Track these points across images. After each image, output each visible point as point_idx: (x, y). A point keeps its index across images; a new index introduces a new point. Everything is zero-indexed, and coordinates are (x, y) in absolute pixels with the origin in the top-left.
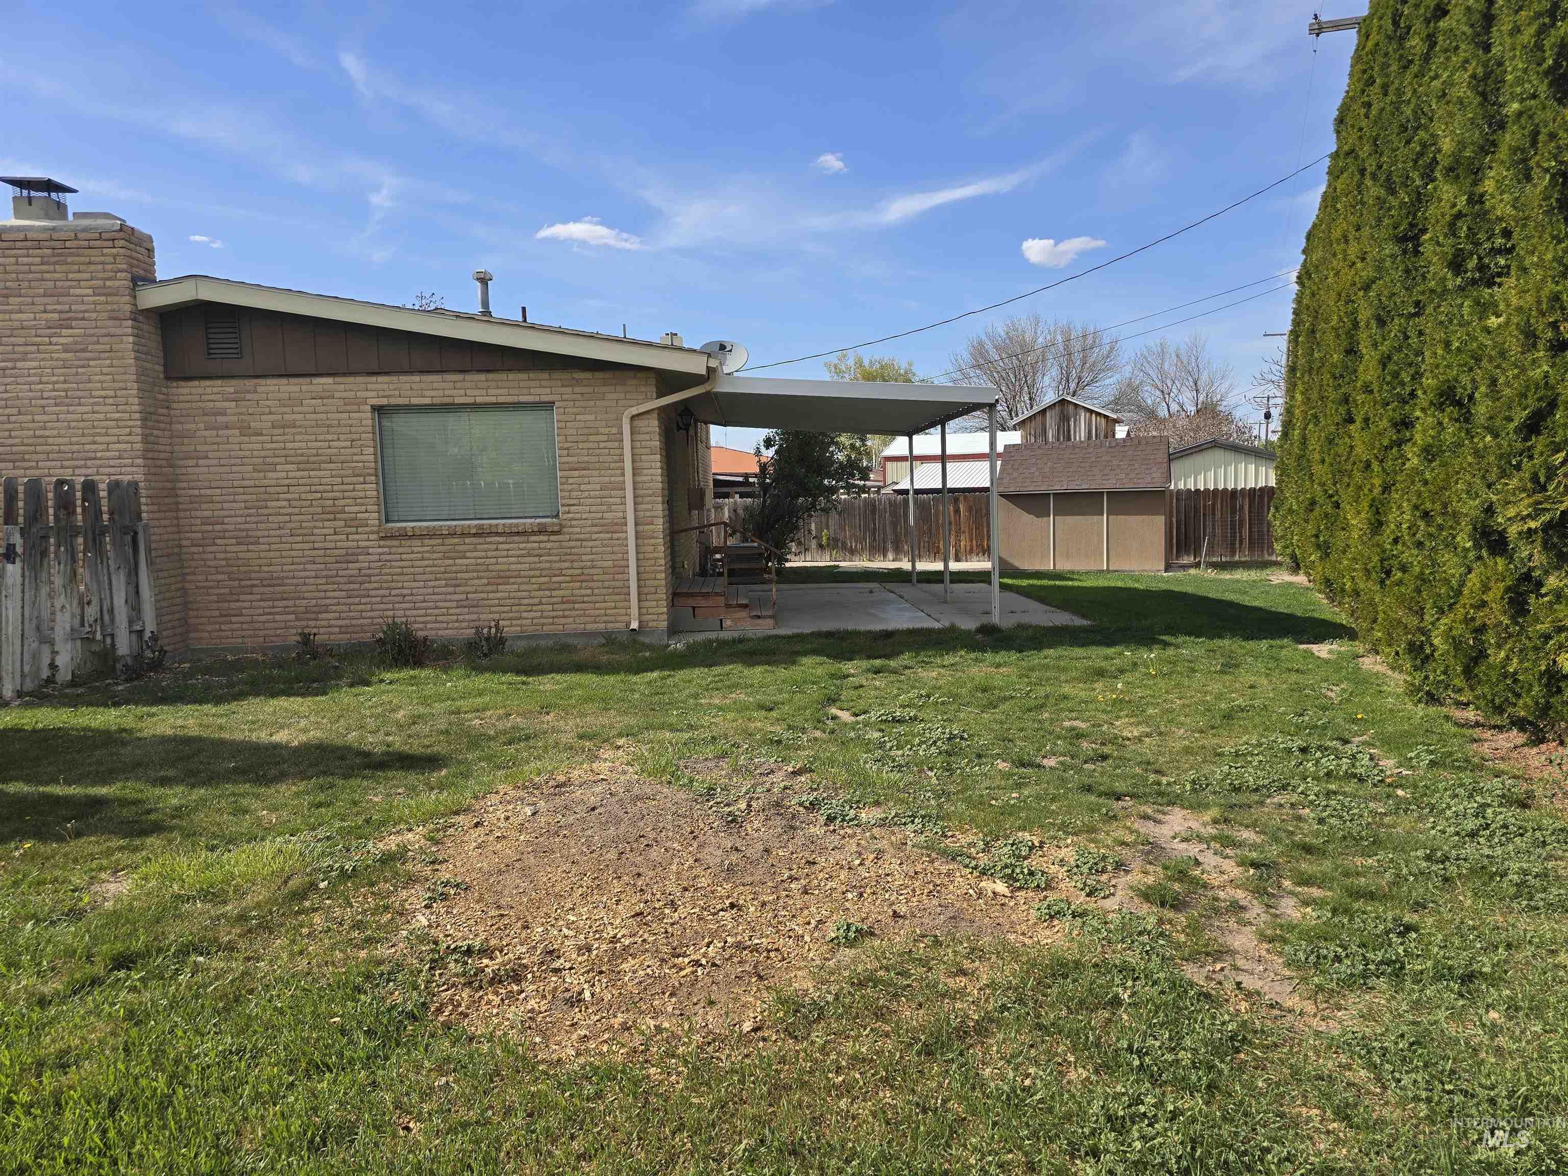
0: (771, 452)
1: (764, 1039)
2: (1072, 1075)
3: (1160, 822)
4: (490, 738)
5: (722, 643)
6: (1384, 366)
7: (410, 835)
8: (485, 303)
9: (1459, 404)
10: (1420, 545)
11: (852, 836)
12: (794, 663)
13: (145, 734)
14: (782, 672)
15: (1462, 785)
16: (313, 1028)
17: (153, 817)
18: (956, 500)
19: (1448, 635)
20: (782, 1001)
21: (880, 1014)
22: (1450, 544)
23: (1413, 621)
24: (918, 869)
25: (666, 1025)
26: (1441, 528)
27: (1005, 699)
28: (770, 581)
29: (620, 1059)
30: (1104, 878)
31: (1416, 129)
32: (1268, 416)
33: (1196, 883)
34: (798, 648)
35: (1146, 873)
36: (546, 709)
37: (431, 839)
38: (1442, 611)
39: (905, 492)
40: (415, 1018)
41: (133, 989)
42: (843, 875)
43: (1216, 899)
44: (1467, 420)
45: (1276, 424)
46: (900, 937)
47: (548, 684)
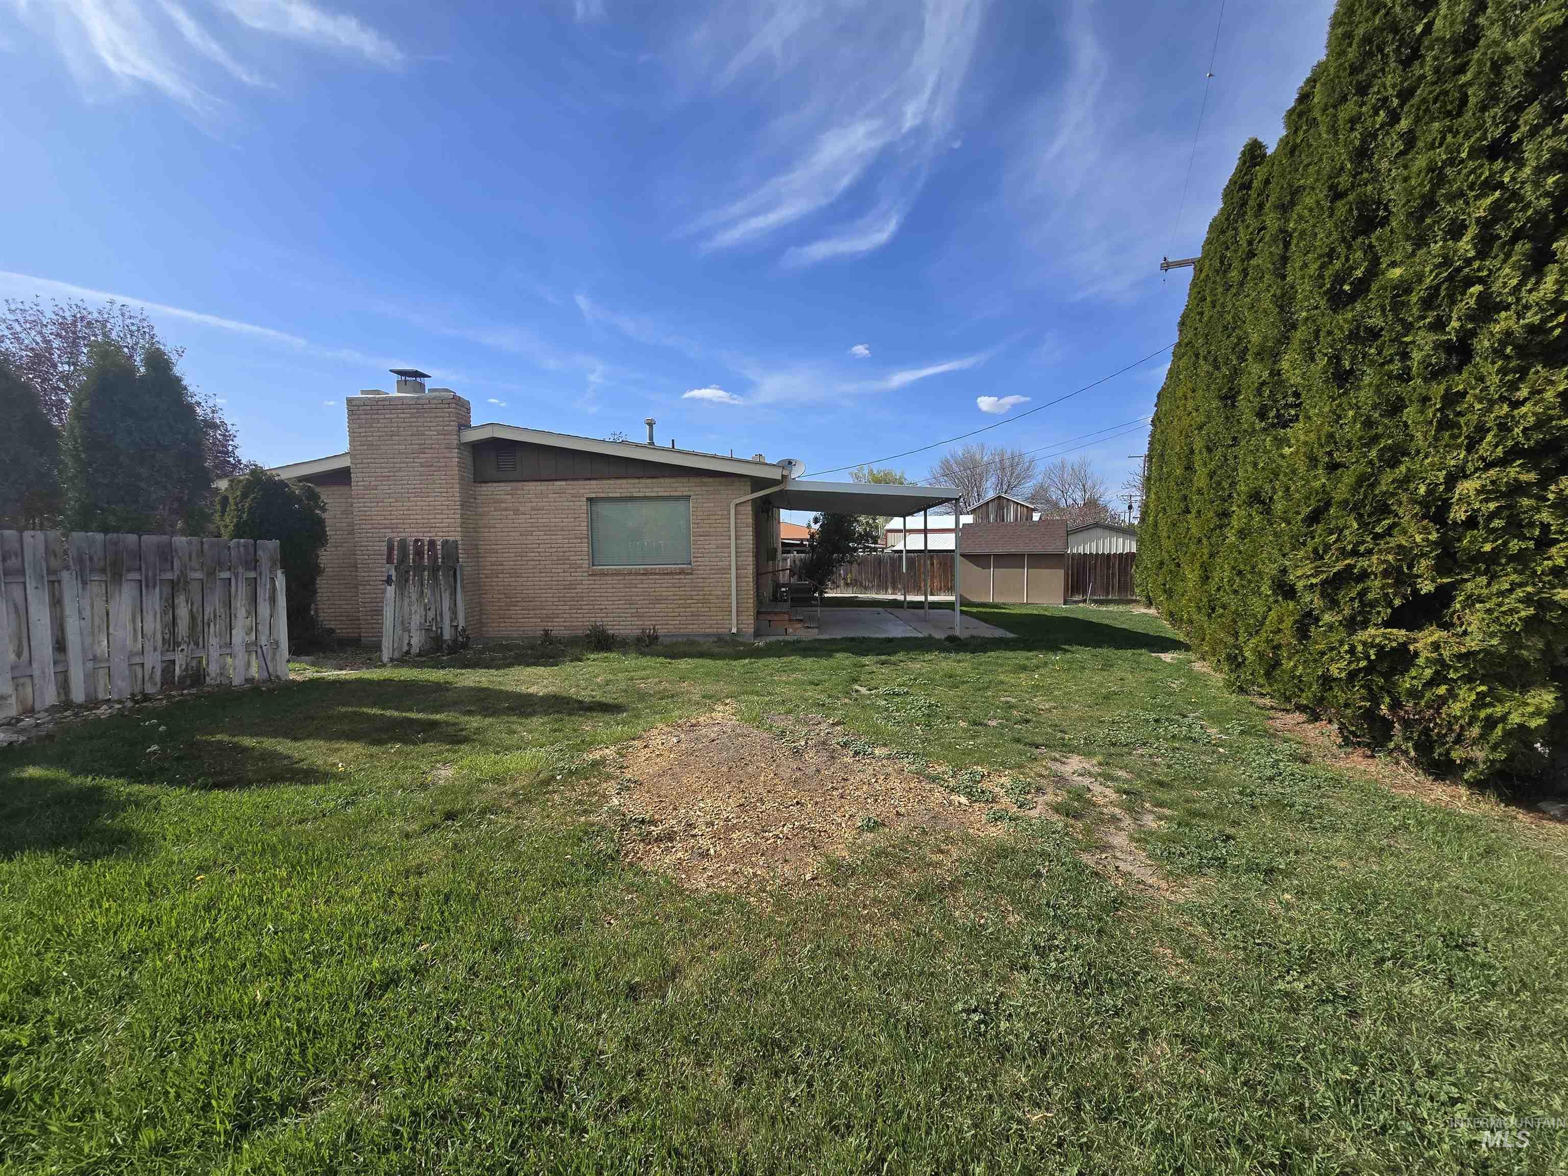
0: (817, 526)
1: (819, 885)
2: (1011, 919)
3: (1064, 763)
4: (651, 695)
5: (787, 643)
6: (1211, 478)
7: (607, 751)
8: (651, 438)
9: (1263, 503)
10: (1235, 592)
11: (870, 764)
12: (831, 656)
13: (458, 685)
14: (824, 662)
15: (1263, 747)
16: (556, 861)
17: (464, 733)
18: (932, 557)
19: (1254, 650)
20: (830, 863)
21: (889, 874)
22: (1257, 592)
23: (1230, 640)
24: (912, 786)
25: (759, 872)
26: (1250, 582)
27: (963, 682)
28: (816, 606)
29: (732, 891)
30: (1029, 797)
31: (1234, 329)
32: (1130, 507)
33: (1089, 802)
34: (834, 647)
35: (1057, 795)
36: (683, 679)
37: (619, 754)
38: (1251, 635)
39: (901, 551)
40: (613, 859)
41: (456, 832)
42: (865, 788)
43: (1102, 813)
44: (1268, 513)
45: (1136, 513)
46: (901, 827)
47: (684, 664)
